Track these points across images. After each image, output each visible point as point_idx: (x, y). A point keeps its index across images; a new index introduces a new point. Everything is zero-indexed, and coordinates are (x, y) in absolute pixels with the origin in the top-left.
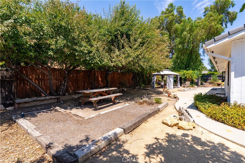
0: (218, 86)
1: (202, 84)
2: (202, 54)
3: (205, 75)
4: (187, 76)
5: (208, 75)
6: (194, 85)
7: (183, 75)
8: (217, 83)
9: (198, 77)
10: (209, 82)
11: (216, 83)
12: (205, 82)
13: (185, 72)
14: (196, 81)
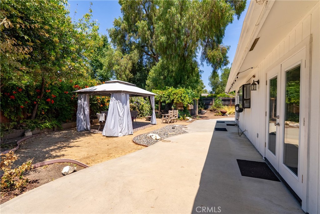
0: (223, 115)
1: (200, 112)
2: (200, 63)
3: (205, 98)
4: (174, 99)
5: (209, 98)
6: (186, 116)
7: (168, 95)
8: (221, 111)
9: (194, 101)
10: (210, 109)
11: (219, 110)
12: (205, 109)
13: (170, 91)
14: (191, 107)
